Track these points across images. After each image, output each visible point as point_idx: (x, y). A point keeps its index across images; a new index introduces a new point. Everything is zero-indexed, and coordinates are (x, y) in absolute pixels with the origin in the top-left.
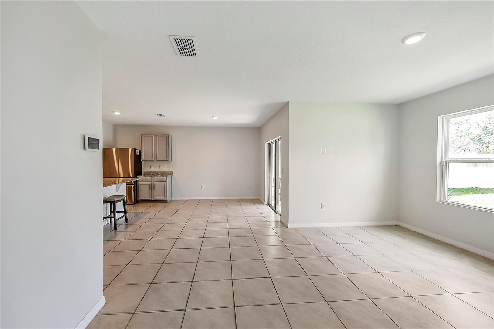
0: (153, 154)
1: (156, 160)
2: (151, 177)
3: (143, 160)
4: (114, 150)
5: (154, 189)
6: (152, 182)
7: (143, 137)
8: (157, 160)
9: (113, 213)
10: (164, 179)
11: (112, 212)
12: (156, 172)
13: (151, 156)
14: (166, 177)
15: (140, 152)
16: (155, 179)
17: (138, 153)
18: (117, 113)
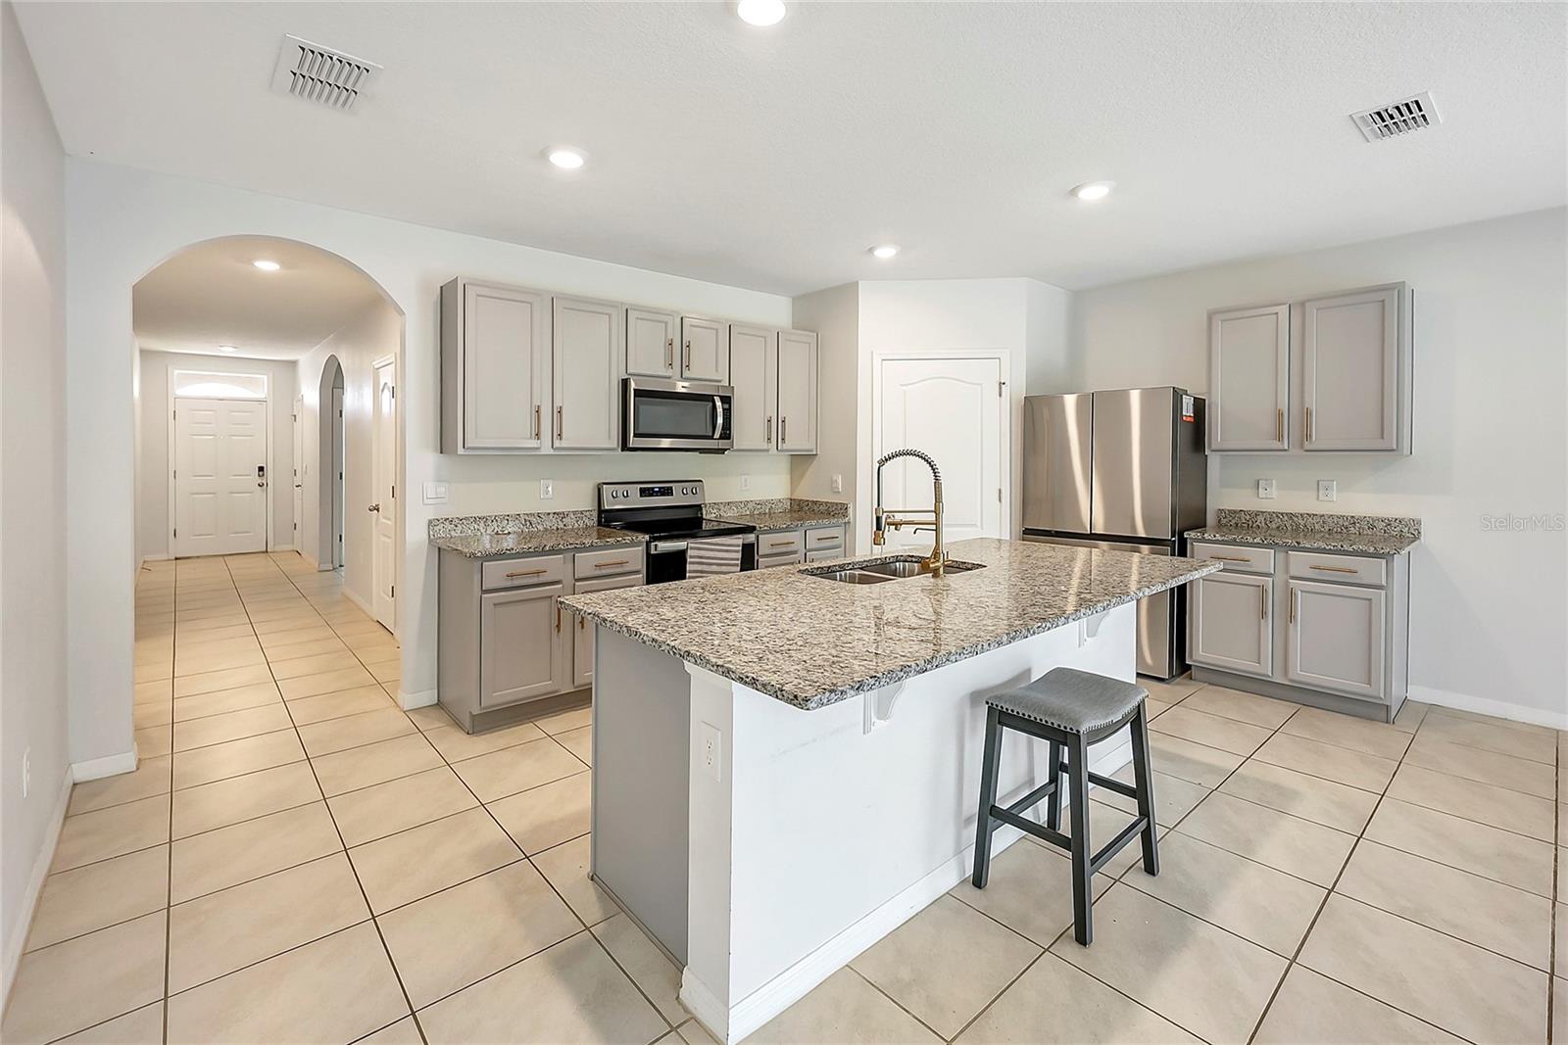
0: (1280, 415)
1: (1302, 446)
2: (1268, 546)
3: (1214, 447)
4: (1070, 401)
5: (1291, 617)
6: (1280, 577)
7: (1218, 325)
8: (1307, 446)
9: (1066, 776)
10: (1369, 569)
11: (1064, 768)
12: (1291, 516)
13: (1267, 424)
14: (1388, 557)
15: (1200, 406)
16: (1300, 562)
17: (1188, 411)
18: (1094, 193)
